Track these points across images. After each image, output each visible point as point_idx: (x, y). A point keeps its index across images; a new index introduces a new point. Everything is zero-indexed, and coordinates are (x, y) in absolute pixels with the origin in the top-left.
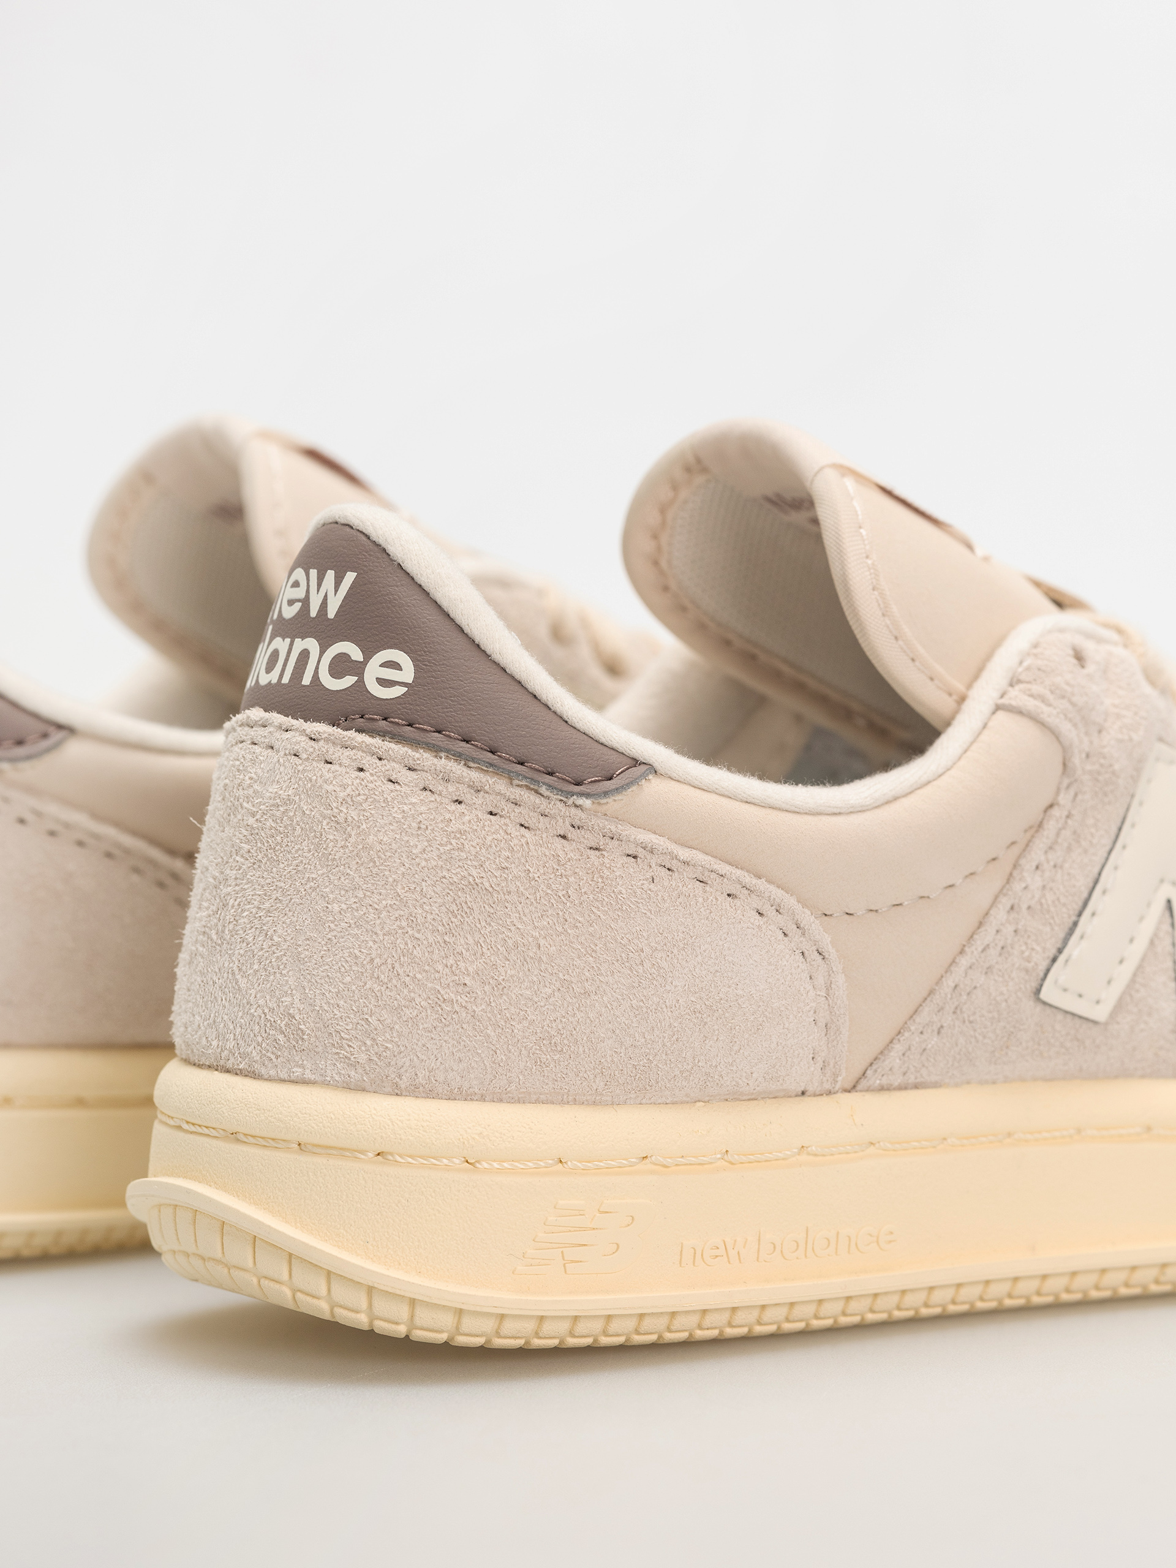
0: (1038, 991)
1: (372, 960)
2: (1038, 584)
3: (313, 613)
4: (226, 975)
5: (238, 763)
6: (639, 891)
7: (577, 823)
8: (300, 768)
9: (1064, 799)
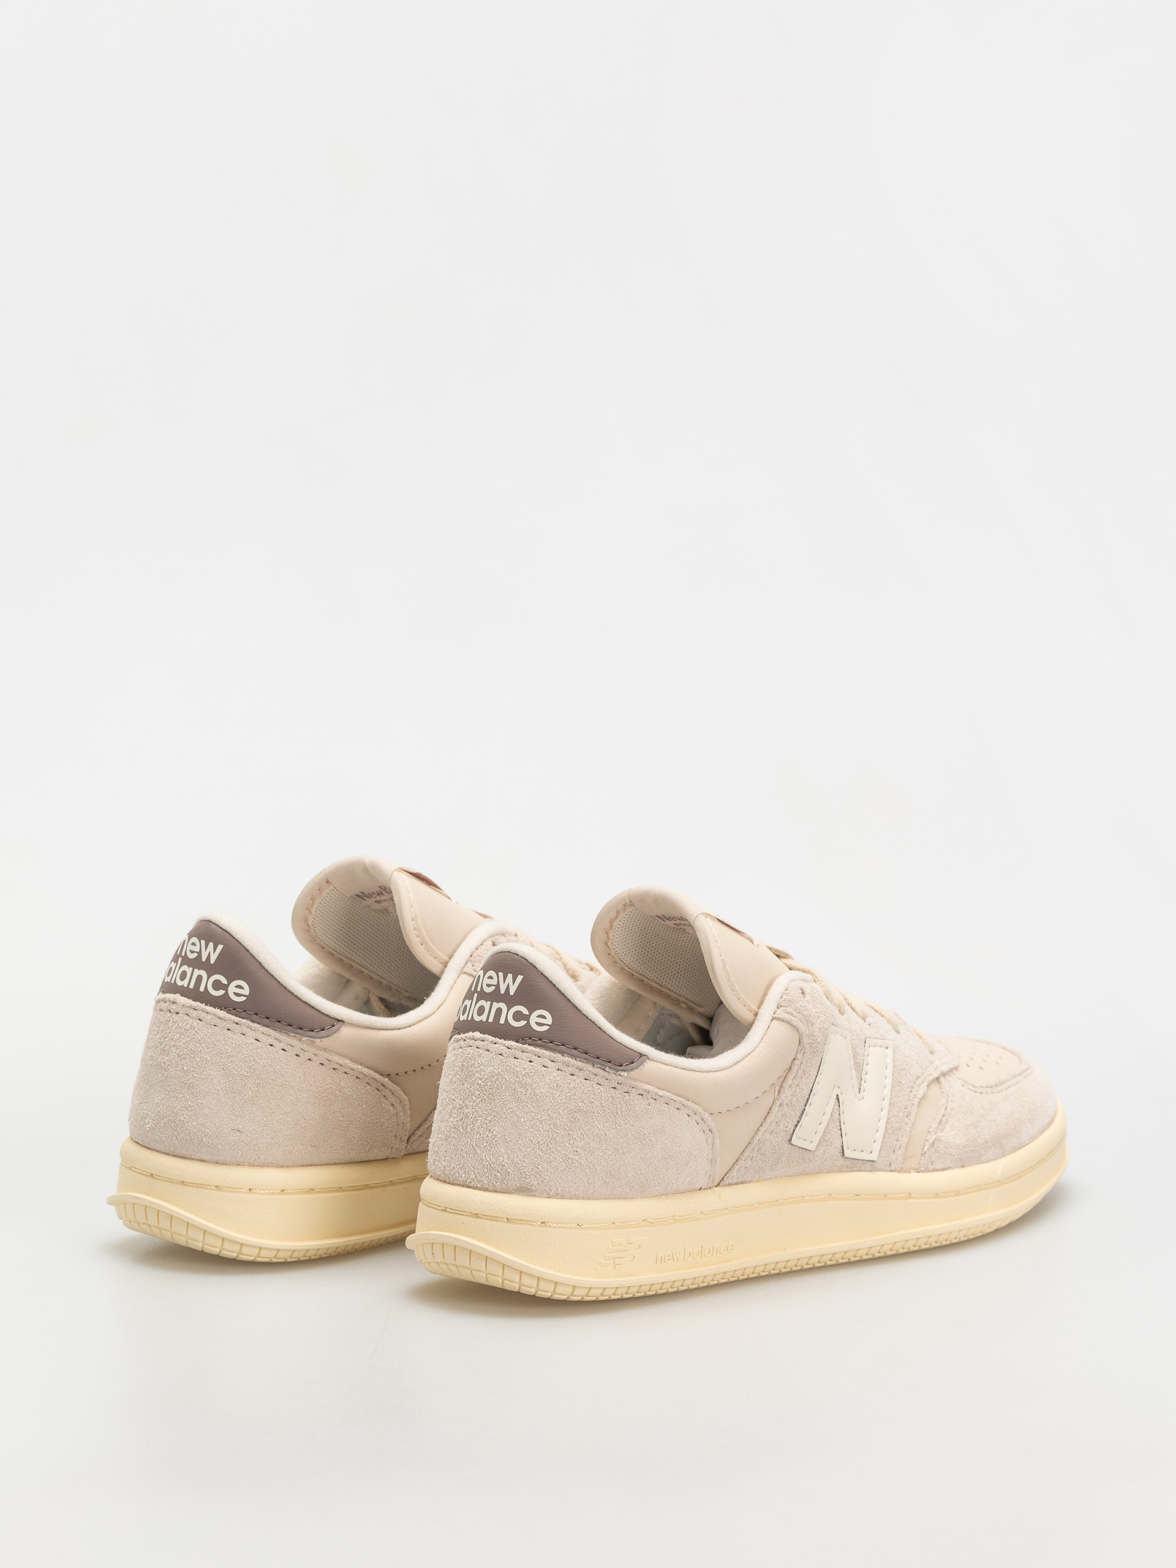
0: (790, 1140)
1: (539, 1142)
2: (770, 949)
3: (502, 992)
4: (469, 1147)
5: (470, 1056)
6: (644, 1109)
7: (620, 1082)
8: (504, 1061)
9: (800, 1056)
